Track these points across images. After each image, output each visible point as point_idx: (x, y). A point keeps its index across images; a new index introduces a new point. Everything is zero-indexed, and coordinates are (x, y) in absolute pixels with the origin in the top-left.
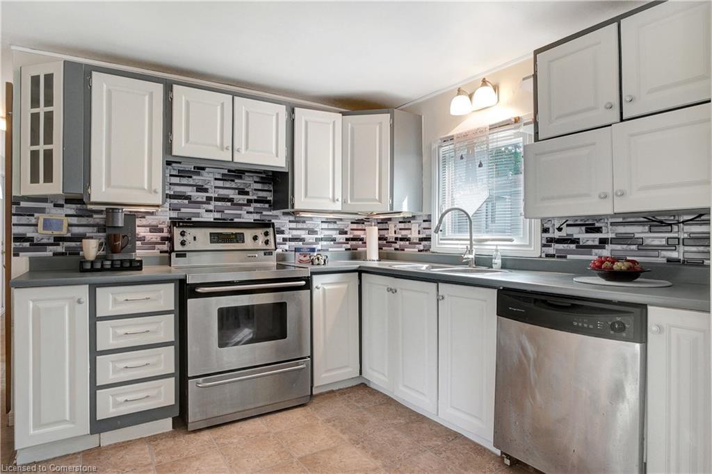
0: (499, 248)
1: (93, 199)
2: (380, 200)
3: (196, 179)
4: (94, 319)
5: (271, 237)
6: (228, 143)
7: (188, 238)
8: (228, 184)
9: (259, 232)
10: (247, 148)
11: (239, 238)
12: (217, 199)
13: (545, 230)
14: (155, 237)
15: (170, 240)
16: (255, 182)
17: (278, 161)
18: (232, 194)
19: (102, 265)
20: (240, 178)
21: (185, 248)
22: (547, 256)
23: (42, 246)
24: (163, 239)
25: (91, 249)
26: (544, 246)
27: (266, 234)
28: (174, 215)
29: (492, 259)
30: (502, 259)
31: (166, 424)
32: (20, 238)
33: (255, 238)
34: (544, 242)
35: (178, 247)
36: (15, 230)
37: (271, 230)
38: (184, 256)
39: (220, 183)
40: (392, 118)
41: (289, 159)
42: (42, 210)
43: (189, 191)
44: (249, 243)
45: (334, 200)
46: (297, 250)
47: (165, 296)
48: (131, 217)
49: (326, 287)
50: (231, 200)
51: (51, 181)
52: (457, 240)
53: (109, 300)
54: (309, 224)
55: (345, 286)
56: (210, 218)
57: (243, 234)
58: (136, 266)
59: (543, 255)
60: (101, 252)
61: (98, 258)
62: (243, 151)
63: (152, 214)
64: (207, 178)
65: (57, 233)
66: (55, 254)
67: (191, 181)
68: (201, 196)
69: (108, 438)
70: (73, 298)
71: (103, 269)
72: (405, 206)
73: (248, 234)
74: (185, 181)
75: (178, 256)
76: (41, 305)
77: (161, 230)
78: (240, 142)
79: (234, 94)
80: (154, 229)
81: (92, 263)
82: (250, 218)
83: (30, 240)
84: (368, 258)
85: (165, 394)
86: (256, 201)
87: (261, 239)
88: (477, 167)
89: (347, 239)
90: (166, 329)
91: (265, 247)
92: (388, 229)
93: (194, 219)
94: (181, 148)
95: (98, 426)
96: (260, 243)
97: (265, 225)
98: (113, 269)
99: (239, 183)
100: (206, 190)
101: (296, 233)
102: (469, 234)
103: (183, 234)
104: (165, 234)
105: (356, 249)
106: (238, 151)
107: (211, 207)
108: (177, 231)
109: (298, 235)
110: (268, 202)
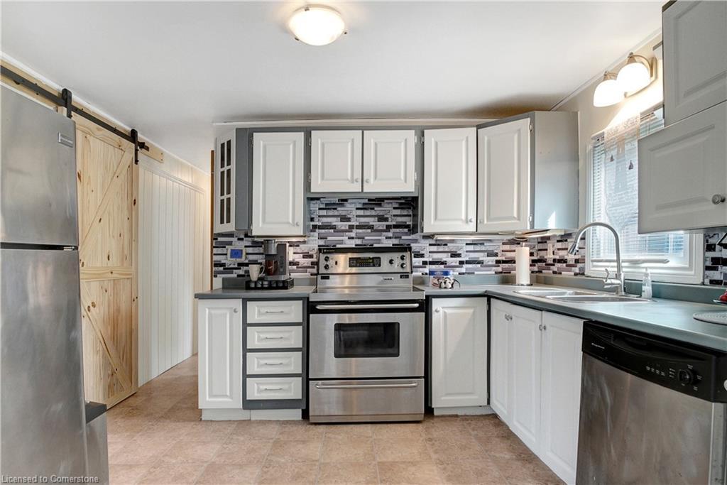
0: (649, 271)
1: (254, 234)
2: (519, 218)
3: (341, 211)
4: (246, 325)
5: (407, 261)
6: (358, 175)
7: (331, 263)
8: (368, 213)
9: (396, 256)
10: (376, 178)
11: (376, 262)
12: (358, 227)
13: (710, 248)
14: (307, 262)
15: (316, 264)
16: (394, 208)
18: (372, 221)
19: (262, 284)
20: (380, 205)
21: (329, 271)
22: (713, 282)
23: (230, 270)
24: (312, 263)
25: (255, 272)
26: (707, 268)
27: (402, 258)
28: (322, 242)
29: (641, 285)
30: (653, 285)
31: (297, 414)
32: (217, 264)
33: (391, 262)
34: (709, 264)
35: (322, 270)
36: (216, 258)
37: (407, 255)
38: (328, 278)
39: (361, 213)
40: (533, 122)
41: (419, 184)
42: (230, 243)
43: (335, 222)
44: (385, 267)
45: (467, 221)
46: (431, 273)
47: (294, 311)
48: (282, 247)
49: (448, 311)
50: (371, 227)
51: (229, 222)
52: (607, 261)
53: (257, 311)
54: (451, 247)
55: (471, 311)
56: (352, 244)
57: (380, 258)
58: (285, 285)
59: (707, 281)
60: (262, 275)
61: (260, 279)
62: (372, 181)
63: (304, 242)
64: (350, 209)
65: (239, 260)
66: (239, 276)
67: (336, 213)
68: (345, 225)
69: (257, 415)
70: (231, 308)
71: (262, 288)
72: (553, 223)
73: (385, 258)
74: (331, 213)
75: (323, 278)
76: (213, 312)
77: (311, 256)
78: (369, 174)
79: (363, 129)
80: (307, 256)
81: (256, 282)
82: (389, 243)
83: (223, 265)
84: (517, 283)
85: (293, 390)
86: (395, 227)
87: (397, 262)
88: (628, 169)
89: (498, 262)
90: (294, 337)
91: (401, 270)
92: (547, 250)
93: (338, 246)
95: (249, 404)
96: (396, 267)
97: (403, 249)
98: (270, 288)
99: (378, 211)
100: (349, 220)
101: (437, 257)
102: (615, 254)
103: (327, 259)
104: (314, 260)
105: (510, 273)
106: (367, 182)
107: (353, 235)
108: (322, 257)
109: (438, 259)
110: (407, 226)
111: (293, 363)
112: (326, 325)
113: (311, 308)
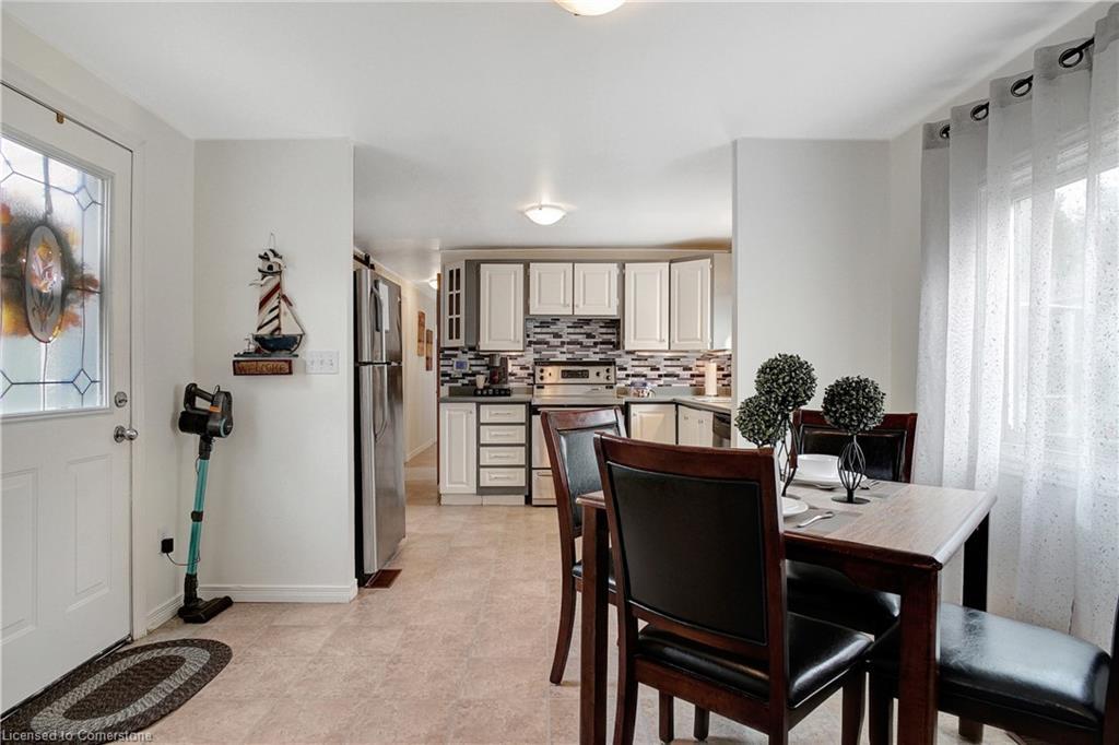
1: (481, 349)
2: (701, 340)
3: (553, 329)
4: (479, 424)
5: (612, 374)
6: (570, 301)
7: (546, 374)
8: (578, 330)
9: (602, 369)
10: (584, 303)
11: (585, 374)
12: (569, 343)
14: (524, 373)
15: (533, 375)
16: (601, 327)
17: (612, 311)
18: (581, 338)
19: (488, 391)
20: (588, 324)
21: (544, 382)
23: (455, 380)
24: (529, 374)
25: (481, 381)
27: (608, 371)
28: (537, 356)
31: (519, 499)
32: (445, 374)
33: (598, 374)
35: (538, 381)
36: (442, 369)
37: (612, 368)
38: (543, 387)
39: (571, 330)
41: (621, 308)
42: (455, 356)
43: (548, 338)
44: (592, 378)
45: (662, 341)
46: (632, 384)
47: (520, 413)
48: (504, 361)
49: (644, 415)
50: (581, 344)
51: (459, 337)
53: (487, 413)
54: (650, 362)
55: (665, 414)
56: (563, 358)
57: (587, 371)
58: (507, 392)
60: (487, 384)
61: (485, 388)
62: (581, 306)
63: (522, 356)
64: (561, 327)
65: (463, 371)
66: (463, 385)
67: (549, 330)
68: (557, 341)
69: (487, 500)
70: (466, 410)
71: (488, 395)
73: (592, 370)
74: (544, 330)
75: (538, 387)
76: (452, 413)
77: (528, 368)
78: (578, 299)
79: (574, 262)
80: (523, 368)
81: (482, 390)
82: (596, 358)
83: (449, 375)
84: (706, 394)
85: (518, 478)
86: (602, 343)
87: (603, 374)
89: (691, 375)
90: (519, 435)
91: (606, 381)
93: (551, 360)
94: (536, 309)
95: (482, 491)
96: (602, 379)
97: (609, 363)
98: (494, 395)
99: (586, 329)
100: (560, 337)
101: (638, 370)
103: (542, 371)
104: (531, 371)
106: (577, 307)
107: (564, 350)
108: (538, 368)
109: (639, 372)
110: (612, 343)
111: (518, 456)
113: (532, 410)
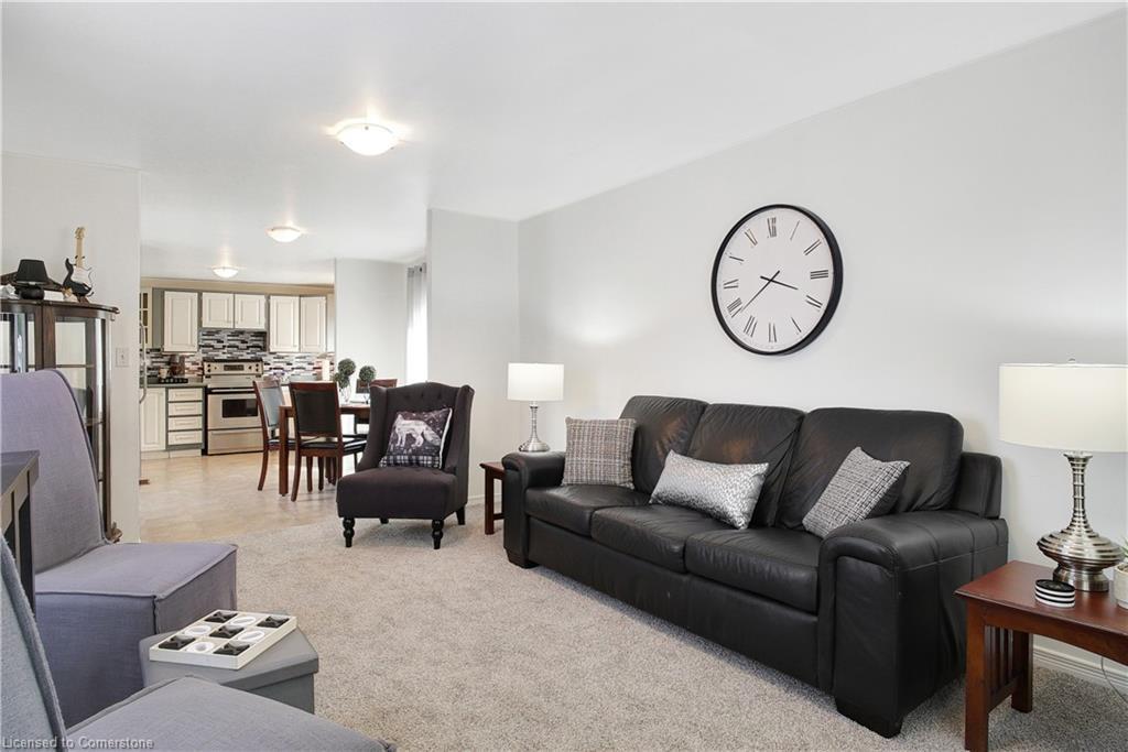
1: (165, 350)
2: (320, 346)
3: (217, 336)
4: (167, 402)
5: (260, 367)
6: (232, 320)
7: (212, 368)
8: (235, 338)
9: (253, 365)
10: (243, 321)
11: (241, 368)
12: (229, 347)
14: (195, 367)
15: (202, 369)
16: (252, 336)
17: (262, 327)
18: (237, 343)
19: (169, 381)
20: (243, 334)
21: (211, 373)
24: (199, 368)
25: (164, 373)
27: (257, 365)
28: (205, 355)
31: (199, 452)
33: (250, 368)
35: (206, 372)
37: (260, 364)
38: (210, 377)
39: (230, 338)
41: (267, 325)
43: (213, 343)
44: (246, 370)
45: (295, 346)
47: (198, 394)
48: (182, 358)
50: (237, 347)
53: (174, 394)
54: (286, 359)
56: (225, 357)
57: (243, 365)
58: (186, 381)
60: (169, 375)
61: (167, 378)
62: (241, 323)
63: (194, 356)
64: (223, 336)
67: (214, 338)
68: (220, 345)
69: (175, 453)
70: (159, 393)
71: (170, 383)
73: (246, 365)
74: (211, 338)
75: (207, 377)
77: (198, 364)
78: (238, 318)
79: (235, 293)
80: (194, 363)
81: (165, 379)
82: (248, 357)
85: (198, 438)
86: (252, 347)
87: (254, 368)
90: (198, 409)
91: (257, 372)
93: (215, 358)
94: (207, 323)
95: (171, 447)
96: (253, 371)
97: (258, 360)
98: (174, 382)
99: (242, 337)
100: (222, 342)
101: (278, 365)
103: (209, 366)
104: (200, 366)
106: (238, 323)
107: (225, 351)
108: (206, 364)
110: (260, 347)
111: (199, 423)
112: (216, 402)
113: (207, 391)
